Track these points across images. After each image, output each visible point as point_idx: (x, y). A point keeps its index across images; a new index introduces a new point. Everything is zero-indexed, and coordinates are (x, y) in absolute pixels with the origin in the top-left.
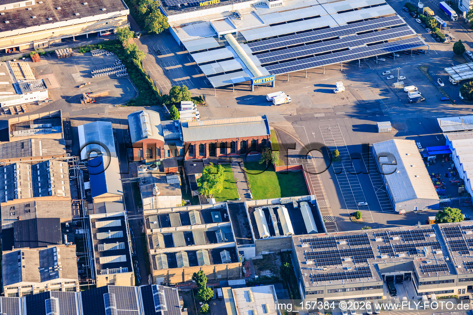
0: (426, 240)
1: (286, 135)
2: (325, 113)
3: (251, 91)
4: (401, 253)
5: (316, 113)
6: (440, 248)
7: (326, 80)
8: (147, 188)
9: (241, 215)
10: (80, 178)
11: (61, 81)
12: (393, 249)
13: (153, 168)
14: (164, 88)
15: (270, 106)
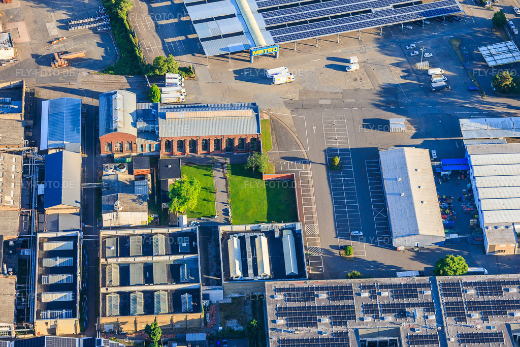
0: (419, 299)
1: (283, 128)
2: (331, 99)
3: (250, 61)
4: (388, 316)
5: (321, 99)
6: (434, 311)
7: (339, 52)
8: (109, 200)
9: (213, 243)
10: (35, 177)
11: (32, 33)
12: (379, 309)
13: (120, 169)
14: (150, 51)
15: (270, 84)
